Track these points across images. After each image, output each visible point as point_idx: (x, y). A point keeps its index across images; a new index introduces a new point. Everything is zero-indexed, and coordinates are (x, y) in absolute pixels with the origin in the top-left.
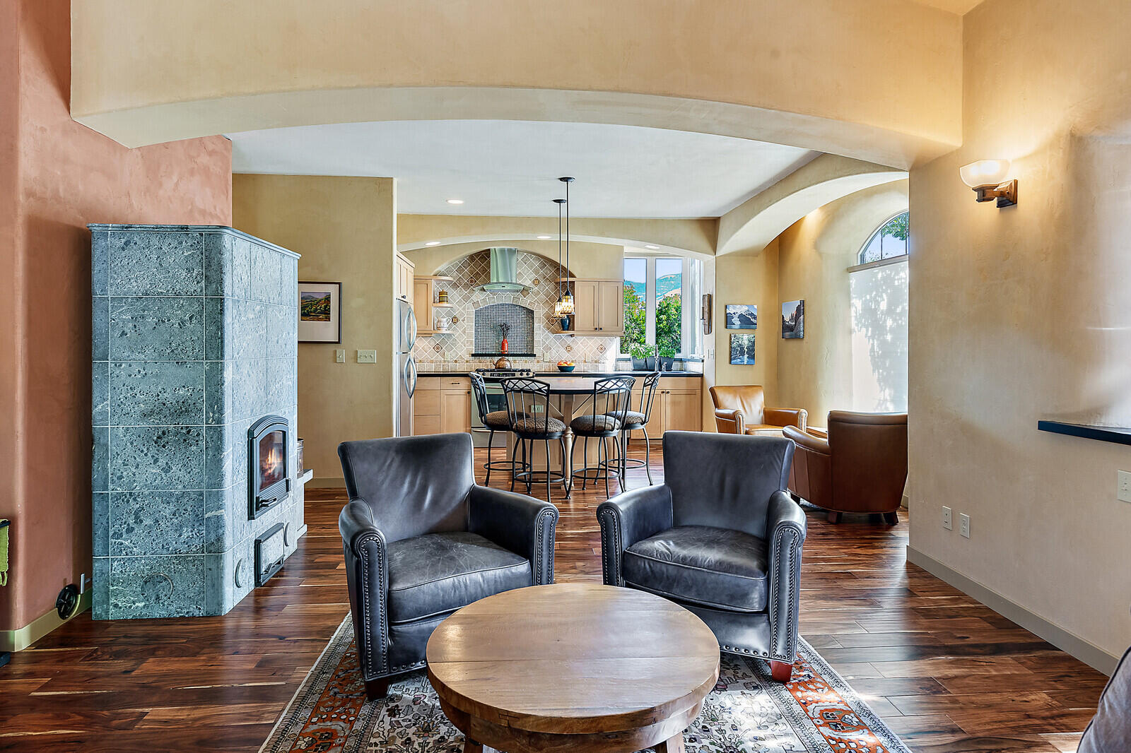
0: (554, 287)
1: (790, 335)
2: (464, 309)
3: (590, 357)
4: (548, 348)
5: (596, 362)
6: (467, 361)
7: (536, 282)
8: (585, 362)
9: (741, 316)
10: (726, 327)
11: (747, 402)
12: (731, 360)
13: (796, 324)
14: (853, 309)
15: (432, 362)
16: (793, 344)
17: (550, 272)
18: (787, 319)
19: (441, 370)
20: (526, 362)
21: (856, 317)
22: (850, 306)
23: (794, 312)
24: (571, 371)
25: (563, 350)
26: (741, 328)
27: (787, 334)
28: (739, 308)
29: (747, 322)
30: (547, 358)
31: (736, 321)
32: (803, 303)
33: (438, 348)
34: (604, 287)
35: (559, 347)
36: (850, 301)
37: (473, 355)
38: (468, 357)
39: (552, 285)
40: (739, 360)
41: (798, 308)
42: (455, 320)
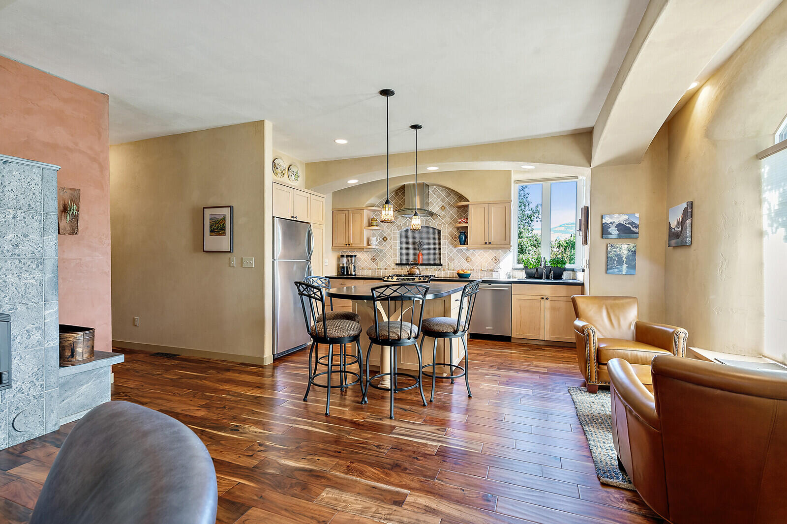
0: (456, 211)
1: (676, 243)
2: (391, 231)
3: (486, 266)
4: (451, 260)
5: (491, 270)
6: (393, 269)
7: (443, 208)
8: (482, 270)
9: (619, 226)
10: (602, 237)
11: (615, 315)
12: (607, 269)
13: (682, 230)
14: (765, 206)
15: (370, 269)
16: (679, 253)
17: (453, 199)
18: (673, 225)
19: (376, 275)
20: (435, 270)
21: (769, 215)
22: (760, 202)
23: (680, 216)
24: (468, 278)
25: (463, 260)
26: (619, 237)
27: (673, 242)
28: (618, 218)
29: (626, 231)
30: (451, 266)
31: (614, 231)
32: (691, 205)
33: (374, 259)
34: (493, 208)
35: (461, 258)
36: (760, 195)
37: (397, 264)
38: (393, 266)
39: (455, 210)
40: (616, 270)
41: (685, 212)
42: (385, 239)
